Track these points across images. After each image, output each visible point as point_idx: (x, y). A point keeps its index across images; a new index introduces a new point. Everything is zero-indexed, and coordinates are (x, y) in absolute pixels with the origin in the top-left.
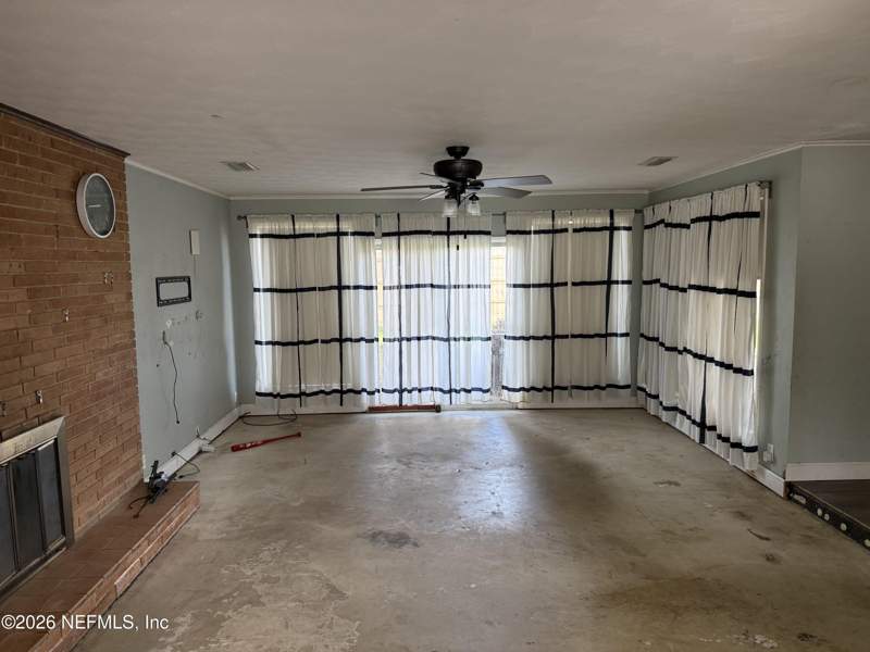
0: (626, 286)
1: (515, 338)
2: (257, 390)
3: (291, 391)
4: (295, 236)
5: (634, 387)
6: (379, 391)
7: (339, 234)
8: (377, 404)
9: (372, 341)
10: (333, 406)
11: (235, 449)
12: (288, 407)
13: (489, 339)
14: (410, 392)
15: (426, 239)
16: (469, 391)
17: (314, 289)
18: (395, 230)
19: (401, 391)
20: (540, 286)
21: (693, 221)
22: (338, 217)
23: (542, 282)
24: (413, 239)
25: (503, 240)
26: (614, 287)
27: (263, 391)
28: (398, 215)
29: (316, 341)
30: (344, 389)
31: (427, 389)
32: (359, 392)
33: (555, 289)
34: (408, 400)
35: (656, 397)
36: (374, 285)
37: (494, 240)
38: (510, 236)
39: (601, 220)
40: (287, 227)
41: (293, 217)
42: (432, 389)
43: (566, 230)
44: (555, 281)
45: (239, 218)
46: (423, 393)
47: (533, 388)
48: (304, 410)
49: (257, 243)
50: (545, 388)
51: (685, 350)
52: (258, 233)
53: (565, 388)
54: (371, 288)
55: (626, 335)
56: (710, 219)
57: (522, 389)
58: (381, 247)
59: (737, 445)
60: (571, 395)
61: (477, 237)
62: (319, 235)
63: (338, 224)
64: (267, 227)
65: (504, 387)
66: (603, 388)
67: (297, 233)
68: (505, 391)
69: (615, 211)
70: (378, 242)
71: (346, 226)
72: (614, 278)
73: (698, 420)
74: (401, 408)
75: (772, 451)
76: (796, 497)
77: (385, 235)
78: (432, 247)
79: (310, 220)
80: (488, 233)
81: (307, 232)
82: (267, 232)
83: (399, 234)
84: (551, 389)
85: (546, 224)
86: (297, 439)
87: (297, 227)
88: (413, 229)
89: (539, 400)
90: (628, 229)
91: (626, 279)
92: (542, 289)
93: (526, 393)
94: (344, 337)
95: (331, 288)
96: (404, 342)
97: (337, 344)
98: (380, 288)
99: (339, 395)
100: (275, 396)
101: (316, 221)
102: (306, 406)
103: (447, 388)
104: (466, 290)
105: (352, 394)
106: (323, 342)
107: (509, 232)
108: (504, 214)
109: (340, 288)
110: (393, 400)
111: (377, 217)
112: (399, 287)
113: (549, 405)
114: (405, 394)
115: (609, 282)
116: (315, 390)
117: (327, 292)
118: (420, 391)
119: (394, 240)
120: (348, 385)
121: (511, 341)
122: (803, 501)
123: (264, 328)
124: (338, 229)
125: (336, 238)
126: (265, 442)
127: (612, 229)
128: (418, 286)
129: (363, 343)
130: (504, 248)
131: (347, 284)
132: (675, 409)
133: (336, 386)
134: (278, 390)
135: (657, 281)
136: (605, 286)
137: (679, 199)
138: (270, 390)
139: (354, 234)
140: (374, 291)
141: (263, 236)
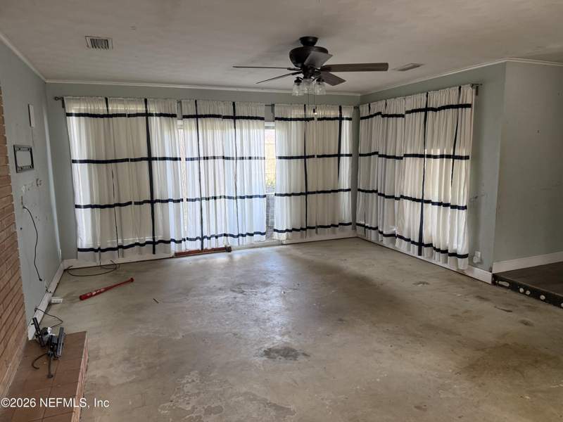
0: (348, 158)
1: (281, 195)
2: (80, 247)
3: (110, 246)
4: (108, 116)
5: (354, 224)
6: (184, 240)
7: (147, 115)
8: (183, 250)
9: (178, 201)
10: (147, 254)
11: (83, 298)
12: (107, 259)
13: (265, 196)
14: (209, 238)
15: (218, 122)
16: (252, 235)
17: (127, 160)
18: (194, 113)
19: (202, 239)
20: (297, 158)
21: (408, 112)
22: (146, 101)
23: (299, 155)
24: (209, 121)
25: (272, 124)
26: (342, 158)
27: (84, 247)
28: (196, 101)
29: (130, 203)
30: (156, 240)
31: (221, 235)
32: (168, 242)
33: (307, 160)
34: (208, 244)
35: (376, 228)
36: (178, 157)
37: (267, 124)
38: (277, 121)
39: (334, 113)
40: (101, 108)
41: (106, 99)
42: (225, 235)
43: (313, 119)
44: (307, 155)
45: (56, 98)
46: (219, 238)
47: (294, 230)
48: (121, 260)
49: (73, 122)
50: (302, 229)
51: (402, 197)
52: (73, 112)
53: (313, 228)
54: (176, 159)
55: (349, 190)
56: (426, 110)
57: (287, 230)
58: (182, 127)
59: (454, 255)
60: (317, 232)
61: (255, 121)
62: (130, 116)
63: (146, 107)
64: (83, 108)
65: (275, 230)
66: (337, 226)
67: (110, 113)
68: (276, 233)
69: (342, 107)
70: (180, 122)
71: (153, 109)
72: (342, 153)
73: (417, 240)
74: (203, 251)
75: (479, 256)
76: (500, 282)
77: (185, 117)
78: (223, 128)
79: (122, 102)
80: (262, 119)
81: (119, 113)
82: (83, 112)
83: (197, 117)
84: (305, 229)
85: (300, 114)
86: (131, 284)
87: (110, 108)
88: (208, 113)
89: (298, 237)
90: (350, 119)
91: (348, 153)
92: (299, 160)
93: (289, 233)
94: (155, 199)
95: (142, 159)
96: (204, 202)
97: (149, 205)
98: (183, 159)
99: (151, 246)
100: (96, 251)
101: (128, 104)
102: (123, 256)
103: (236, 234)
104: (248, 161)
105: (162, 244)
106: (136, 203)
107: (277, 119)
108: (273, 105)
109: (150, 159)
110: (196, 246)
111: (180, 102)
112: (199, 159)
113: (304, 240)
114: (205, 240)
115: (339, 155)
116: (131, 243)
117: (138, 163)
118: (217, 237)
119: (193, 121)
120: (159, 237)
121: (279, 197)
122: (508, 285)
123: (83, 194)
124: (147, 111)
125: (145, 117)
126: (107, 289)
127: (341, 119)
128: (214, 158)
129: (171, 203)
130: (274, 130)
131: (155, 156)
132: (393, 235)
133: (149, 239)
134: (99, 245)
135: (376, 153)
136: (337, 158)
137: (395, 98)
138: (91, 246)
139: (160, 115)
140: (179, 161)
141: (78, 115)
